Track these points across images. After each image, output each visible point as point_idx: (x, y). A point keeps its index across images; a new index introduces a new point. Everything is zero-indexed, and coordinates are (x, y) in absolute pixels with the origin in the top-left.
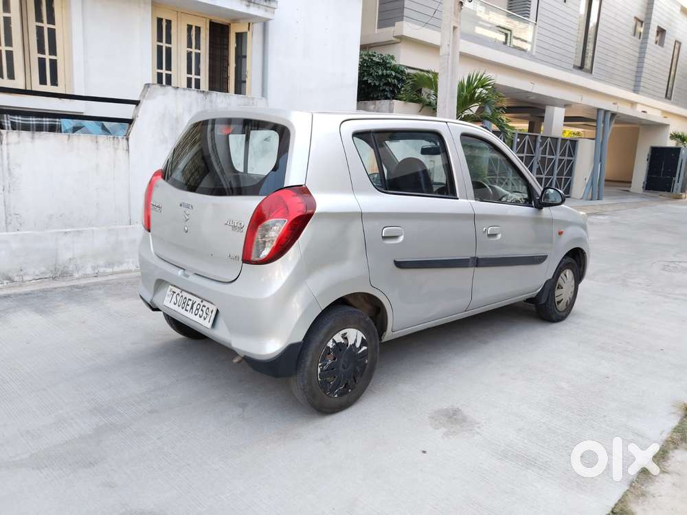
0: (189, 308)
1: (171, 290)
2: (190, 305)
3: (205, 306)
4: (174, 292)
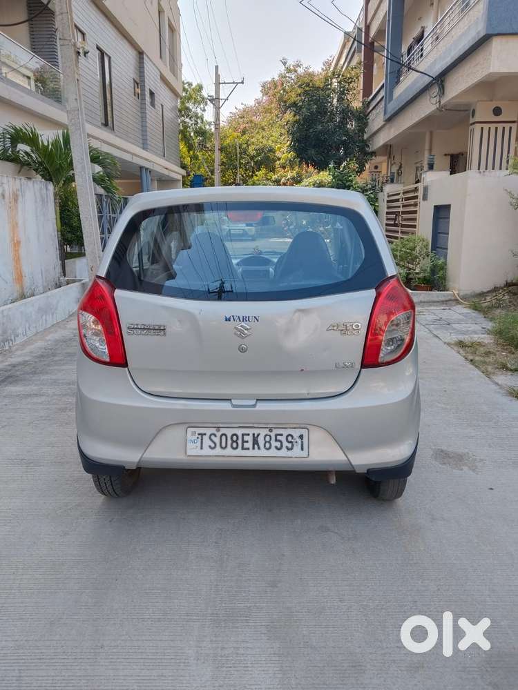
0: (249, 445)
1: (193, 432)
2: (251, 441)
3: (280, 435)
4: (202, 435)
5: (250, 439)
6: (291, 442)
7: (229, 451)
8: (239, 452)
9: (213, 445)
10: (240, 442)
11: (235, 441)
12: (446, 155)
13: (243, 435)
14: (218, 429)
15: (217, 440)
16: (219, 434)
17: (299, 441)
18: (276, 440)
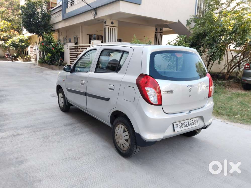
0: (188, 125)
1: (175, 124)
2: (188, 124)
3: (193, 120)
4: (177, 125)
5: (187, 123)
6: (195, 122)
7: (184, 128)
8: (186, 128)
9: (180, 127)
10: (186, 125)
11: (185, 125)
12: (88, 34)
13: (186, 122)
14: (180, 122)
15: (180, 125)
16: (180, 123)
17: (197, 121)
18: (192, 122)
